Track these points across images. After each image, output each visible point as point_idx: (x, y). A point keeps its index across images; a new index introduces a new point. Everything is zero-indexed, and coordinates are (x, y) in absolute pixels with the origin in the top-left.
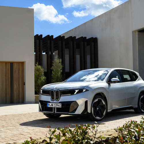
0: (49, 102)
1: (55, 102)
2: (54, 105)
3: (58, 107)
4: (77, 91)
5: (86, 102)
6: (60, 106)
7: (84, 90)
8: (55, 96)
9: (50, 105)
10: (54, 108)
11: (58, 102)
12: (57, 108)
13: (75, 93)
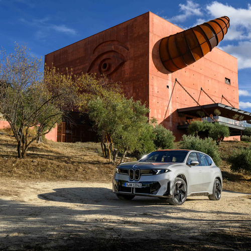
0: (128, 182)
1: (134, 181)
2: (133, 185)
3: (138, 187)
4: (159, 171)
5: (169, 184)
6: (140, 186)
7: (167, 171)
8: (134, 175)
9: (128, 185)
10: (133, 188)
11: (138, 182)
12: (136, 189)
13: (157, 173)
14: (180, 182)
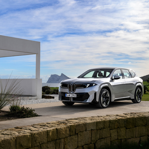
0: (67, 93)
1: (71, 93)
2: (71, 96)
3: (74, 97)
4: (88, 85)
5: (95, 94)
6: (75, 96)
7: (94, 85)
9: (67, 95)
11: (74, 93)
13: (87, 87)
14: (104, 92)
